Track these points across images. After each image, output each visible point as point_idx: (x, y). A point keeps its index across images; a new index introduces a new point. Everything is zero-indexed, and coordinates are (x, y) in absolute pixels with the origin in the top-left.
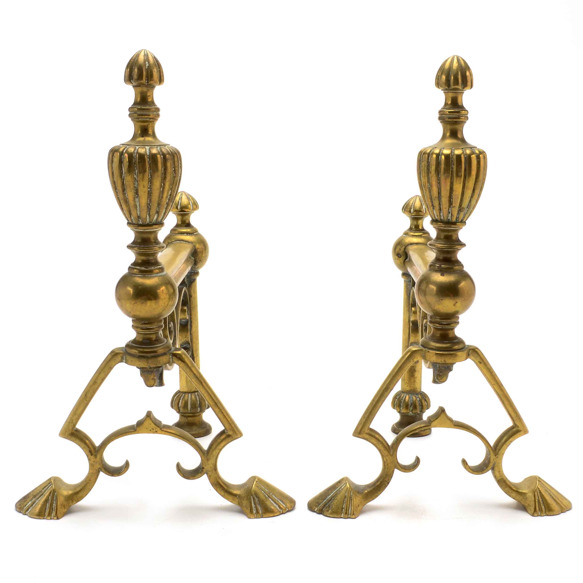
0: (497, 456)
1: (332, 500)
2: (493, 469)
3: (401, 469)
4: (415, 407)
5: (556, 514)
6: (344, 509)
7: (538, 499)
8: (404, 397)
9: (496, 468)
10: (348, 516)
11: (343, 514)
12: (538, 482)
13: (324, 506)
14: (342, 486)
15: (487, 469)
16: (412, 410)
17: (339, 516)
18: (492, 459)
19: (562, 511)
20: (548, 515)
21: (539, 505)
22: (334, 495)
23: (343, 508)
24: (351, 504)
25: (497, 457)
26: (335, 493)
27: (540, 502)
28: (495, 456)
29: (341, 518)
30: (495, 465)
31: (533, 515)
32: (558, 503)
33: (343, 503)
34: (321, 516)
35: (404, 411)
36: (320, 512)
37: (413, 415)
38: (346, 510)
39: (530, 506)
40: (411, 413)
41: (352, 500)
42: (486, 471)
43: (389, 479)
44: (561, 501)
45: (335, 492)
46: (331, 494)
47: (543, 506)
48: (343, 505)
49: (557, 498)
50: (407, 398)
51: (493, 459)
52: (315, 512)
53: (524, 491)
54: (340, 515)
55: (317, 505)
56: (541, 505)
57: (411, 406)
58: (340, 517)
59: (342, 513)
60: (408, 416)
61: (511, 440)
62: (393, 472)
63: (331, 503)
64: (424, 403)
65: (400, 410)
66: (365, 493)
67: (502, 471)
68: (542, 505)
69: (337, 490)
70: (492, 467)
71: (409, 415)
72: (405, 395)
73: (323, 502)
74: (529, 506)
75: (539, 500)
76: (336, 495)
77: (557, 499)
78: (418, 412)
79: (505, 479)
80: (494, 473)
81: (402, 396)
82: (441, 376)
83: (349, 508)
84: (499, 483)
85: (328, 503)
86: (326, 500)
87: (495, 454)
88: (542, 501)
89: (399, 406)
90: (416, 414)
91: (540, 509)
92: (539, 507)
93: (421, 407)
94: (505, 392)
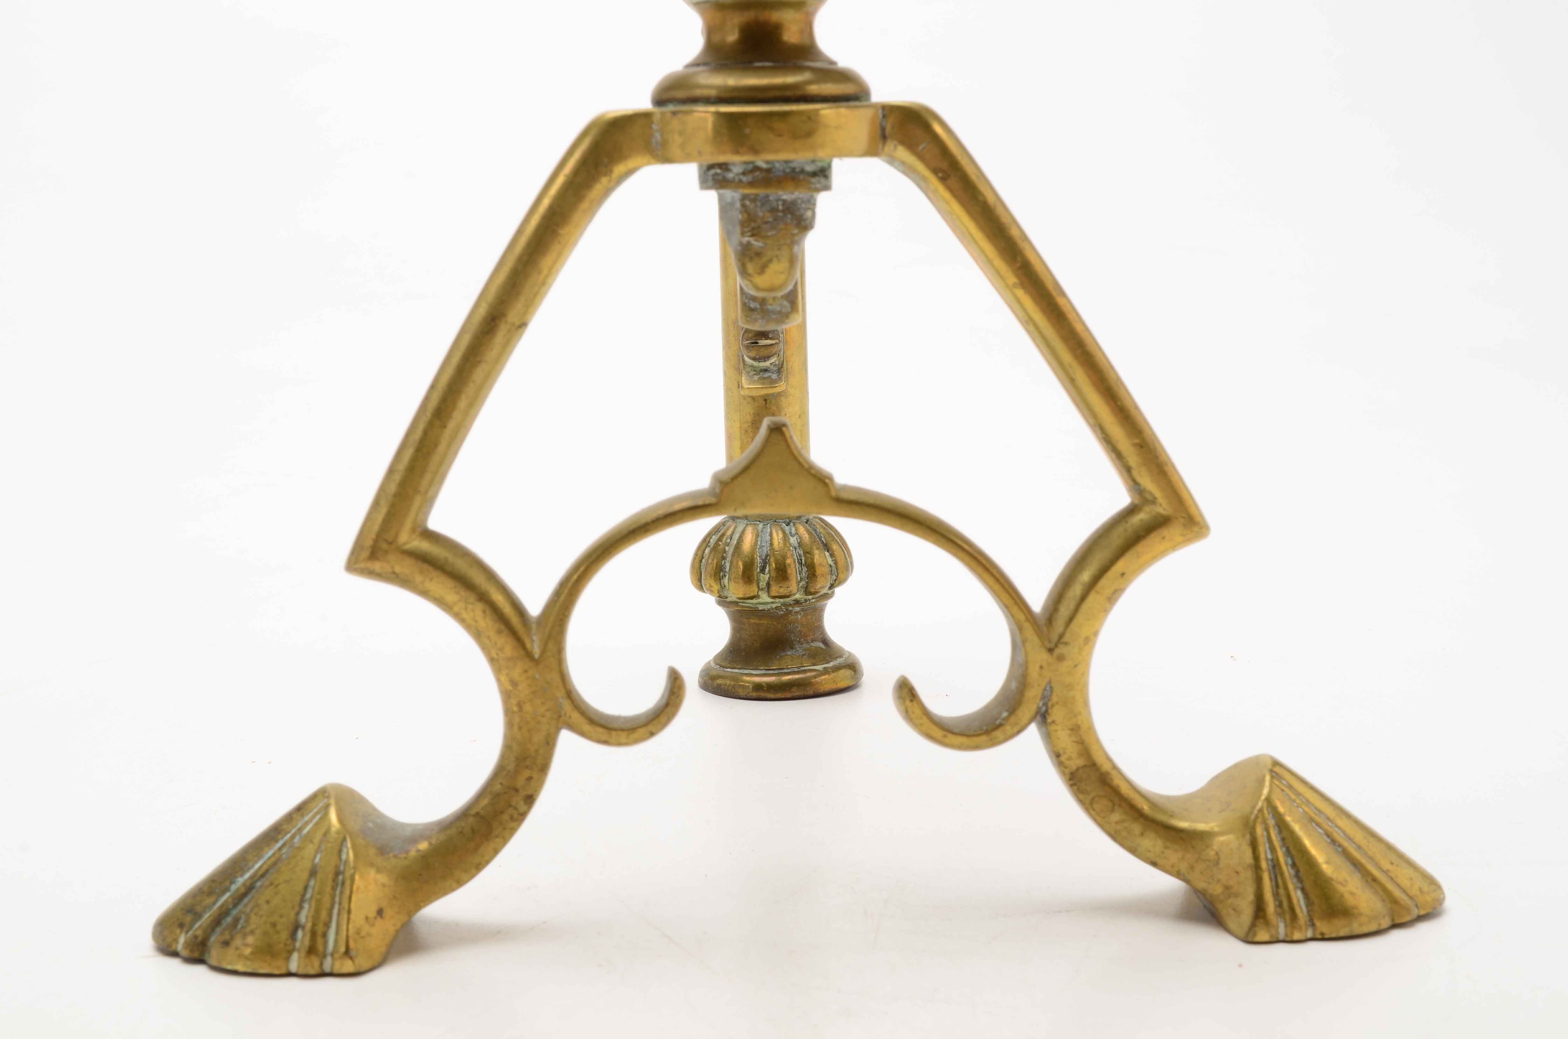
0: (1057, 651)
1: (254, 891)
2: (1043, 717)
3: (587, 728)
4: (782, 573)
5: (1365, 930)
6: (303, 928)
7: (1269, 856)
8: (736, 537)
9: (1057, 714)
10: (321, 964)
11: (295, 956)
12: (1268, 778)
13: (217, 922)
14: (307, 823)
15: (1013, 719)
16: (768, 585)
17: (278, 966)
18: (1037, 668)
19: (1393, 920)
20: (1323, 939)
21: (1277, 886)
22: (265, 867)
23: (296, 926)
24: (340, 904)
25: (1061, 658)
26: (270, 858)
27: (1282, 874)
28: (1050, 650)
29: (289, 974)
30: (1055, 699)
31: (1249, 939)
32: (1370, 880)
33: (302, 901)
34: (200, 971)
35: (735, 591)
36: (196, 955)
37: (774, 606)
38: (313, 934)
39: (1236, 895)
40: (765, 598)
41: (343, 883)
42: (1008, 728)
43: (530, 779)
44: (1386, 872)
45: (274, 854)
46: (256, 862)
47: (1299, 894)
48: (298, 914)
49: (1365, 854)
50: (749, 539)
51: (1041, 667)
52: (175, 954)
53: (1201, 826)
54: (280, 962)
55: (188, 918)
56: (1286, 888)
57: (763, 570)
58: (283, 971)
59: (293, 950)
60: (755, 612)
61: (1120, 566)
62: (550, 743)
63: (246, 905)
64: (820, 558)
65: (723, 587)
66: (418, 851)
67: (1091, 728)
68: (1291, 887)
69: (284, 845)
70: (1039, 708)
71: (761, 607)
72: (740, 528)
73: (214, 903)
74: (1229, 897)
75: (1275, 866)
76: (275, 864)
77: (1364, 861)
78: (797, 596)
79: (1106, 767)
80: (1048, 738)
81: (729, 533)
82: (758, 254)
83: (327, 925)
84: (1078, 789)
85: (235, 905)
86: (228, 895)
87: (1050, 641)
88: (1294, 865)
89: (719, 573)
90: (790, 605)
91: (1285, 904)
92: (1276, 895)
93: (805, 569)
94: (1079, 328)
